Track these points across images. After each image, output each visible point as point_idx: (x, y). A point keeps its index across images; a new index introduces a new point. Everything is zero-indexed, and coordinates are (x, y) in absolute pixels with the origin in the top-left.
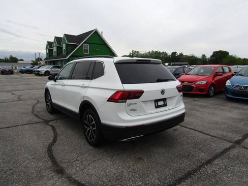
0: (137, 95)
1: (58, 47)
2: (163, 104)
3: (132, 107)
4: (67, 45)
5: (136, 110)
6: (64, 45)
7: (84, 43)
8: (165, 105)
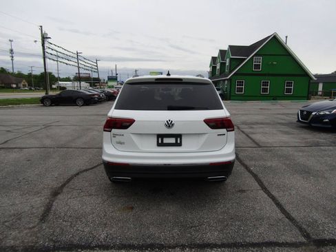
0: (125, 124)
1: (221, 63)
2: (174, 142)
3: (118, 139)
4: (231, 59)
5: (123, 143)
6: (228, 60)
7: (255, 55)
8: (180, 145)
